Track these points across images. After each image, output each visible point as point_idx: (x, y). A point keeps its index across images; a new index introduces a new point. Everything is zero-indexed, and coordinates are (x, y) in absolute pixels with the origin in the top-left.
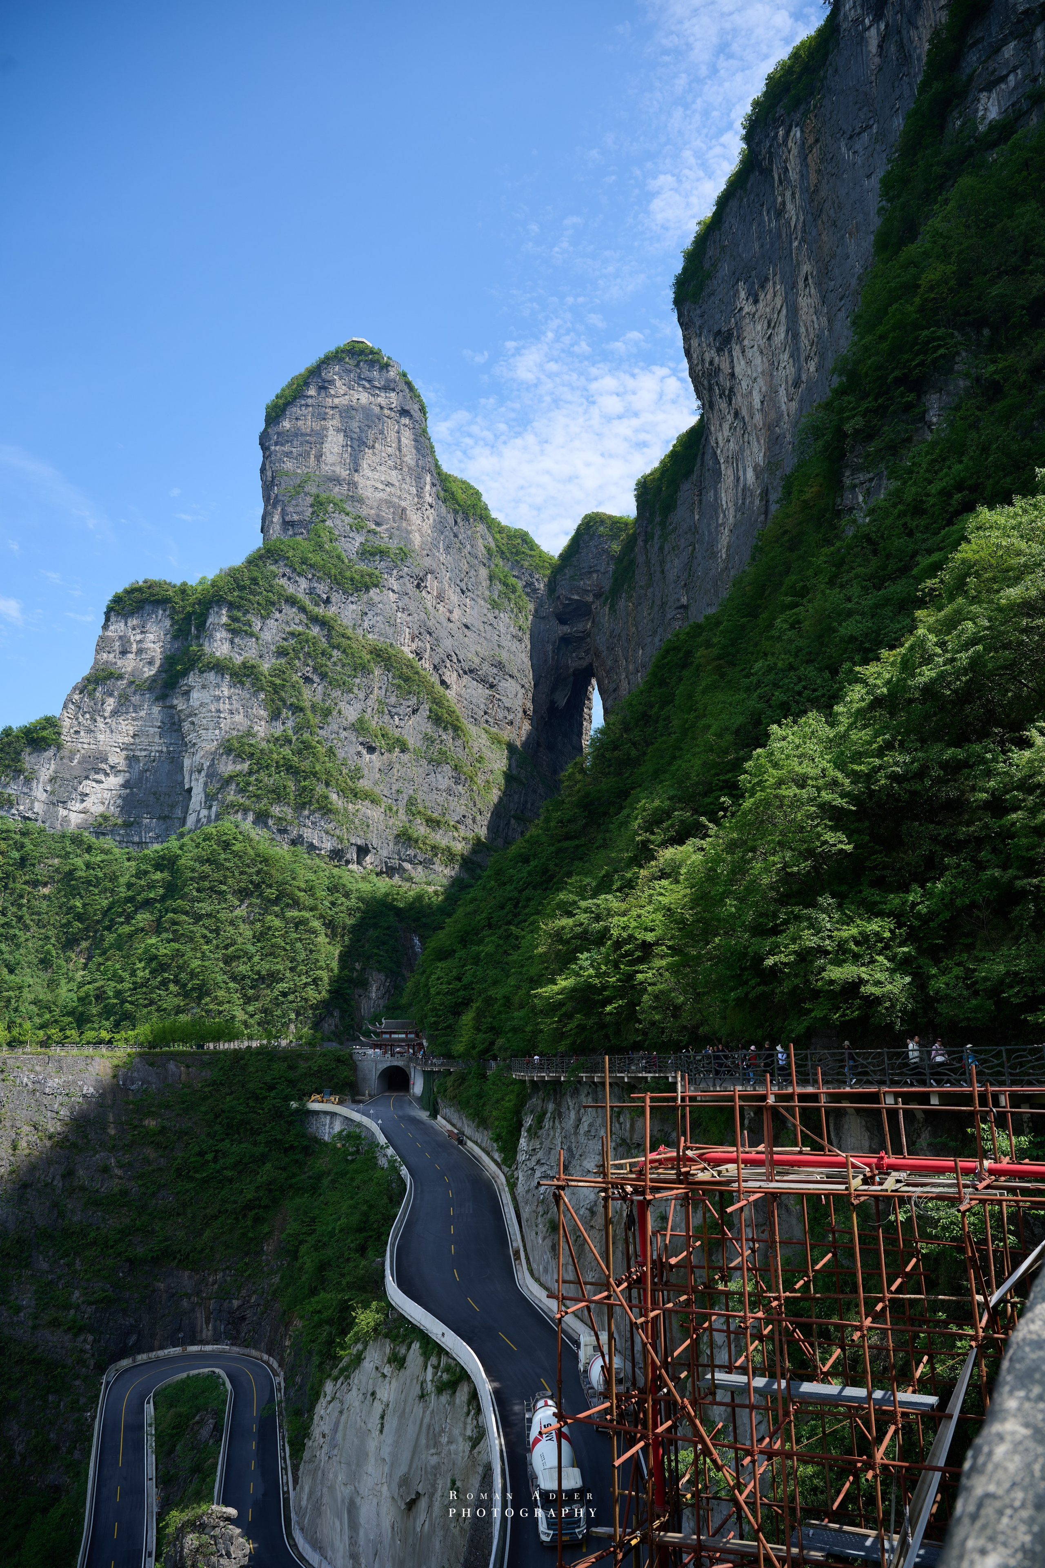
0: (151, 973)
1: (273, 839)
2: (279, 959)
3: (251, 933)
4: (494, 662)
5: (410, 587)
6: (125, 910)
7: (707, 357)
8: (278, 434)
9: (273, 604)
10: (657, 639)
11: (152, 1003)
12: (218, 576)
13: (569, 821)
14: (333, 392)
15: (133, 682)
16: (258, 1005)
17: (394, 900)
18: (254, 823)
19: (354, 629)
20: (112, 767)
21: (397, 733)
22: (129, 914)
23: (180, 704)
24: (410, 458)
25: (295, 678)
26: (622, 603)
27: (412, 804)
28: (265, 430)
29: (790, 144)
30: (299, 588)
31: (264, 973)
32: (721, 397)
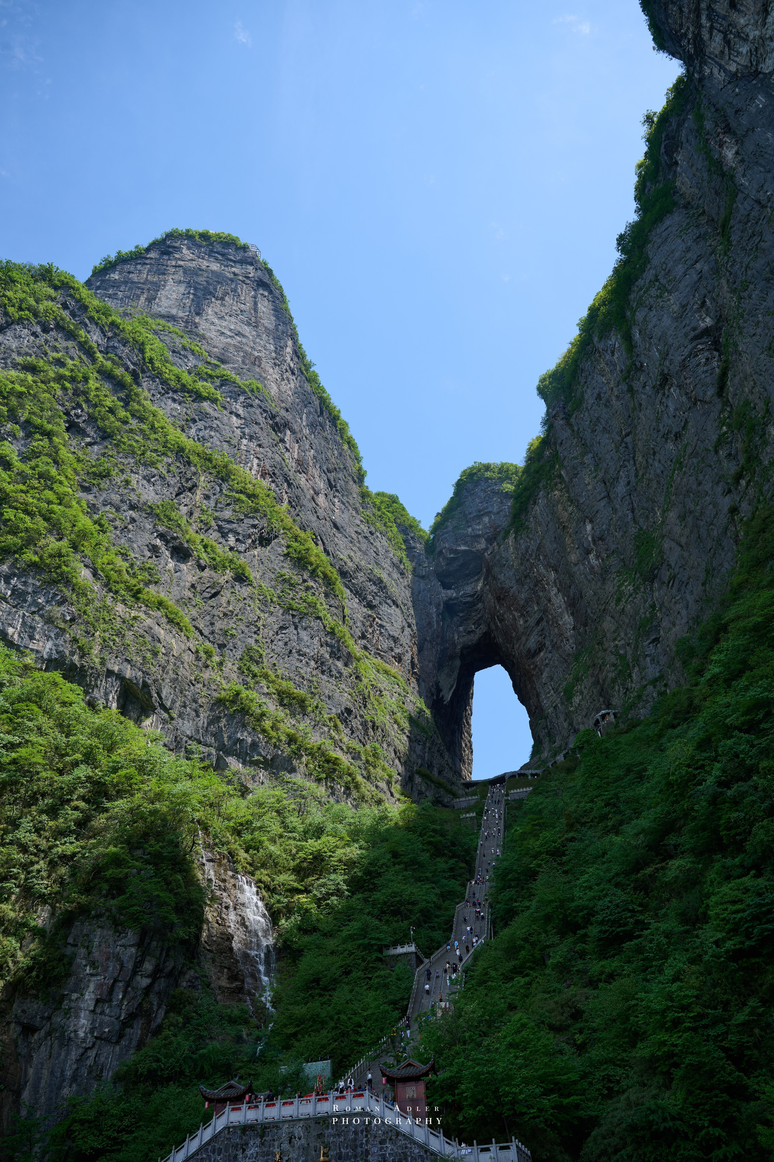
5: (262, 420)
8: (103, 281)
14: (178, 257)
19: (173, 426)
24: (267, 322)
26: (538, 508)
27: (252, 661)
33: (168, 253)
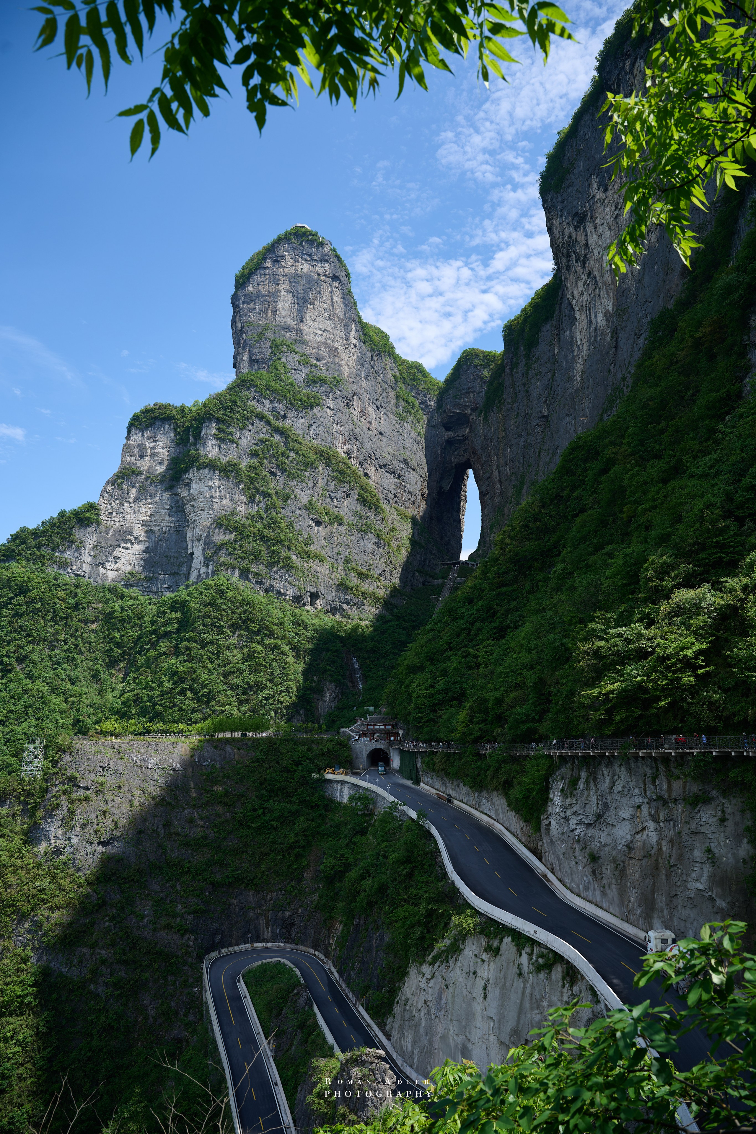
0: (173, 684)
1: (253, 589)
2: (262, 674)
3: (241, 655)
4: (401, 459)
5: (342, 406)
6: (150, 640)
7: (567, 232)
8: (245, 295)
9: (247, 419)
10: (521, 441)
11: (175, 705)
12: (208, 400)
13: (504, 573)
14: (283, 264)
15: (149, 477)
16: (248, 706)
17: (338, 631)
18: (239, 577)
19: (303, 436)
20: (136, 538)
21: (335, 511)
22: (153, 642)
23: (183, 492)
24: (340, 312)
25: (265, 472)
26: (493, 415)
27: (348, 562)
28: (235, 293)
29: (635, 72)
30: (265, 407)
31: (252, 683)
32: (577, 262)
33: (278, 261)
